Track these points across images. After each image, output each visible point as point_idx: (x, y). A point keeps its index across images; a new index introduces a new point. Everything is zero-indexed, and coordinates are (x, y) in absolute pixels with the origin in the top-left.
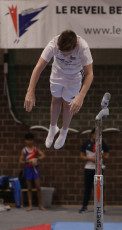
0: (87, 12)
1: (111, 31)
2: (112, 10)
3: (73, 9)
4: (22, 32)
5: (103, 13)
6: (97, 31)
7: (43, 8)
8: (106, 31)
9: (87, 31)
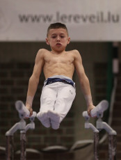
1: (55, 18)
6: (36, 19)
8: (48, 18)
9: (23, 19)
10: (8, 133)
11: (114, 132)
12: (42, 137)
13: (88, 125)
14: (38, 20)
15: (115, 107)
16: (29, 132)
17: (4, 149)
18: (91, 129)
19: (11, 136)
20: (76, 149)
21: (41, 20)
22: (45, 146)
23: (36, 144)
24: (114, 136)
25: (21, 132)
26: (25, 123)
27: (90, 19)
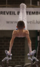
0: (8, 14)
2: (18, 13)
3: (2, 13)
5: (15, 14)
6: (12, 22)
9: (8, 22)
10: (2, 61)
11: (38, 60)
12: (14, 62)
13: (29, 58)
14: (13, 23)
15: (38, 52)
16: (9, 60)
17: (1, 66)
18: (30, 59)
19: (3, 62)
21: (14, 23)
22: (15, 65)
23: (12, 65)
24: (38, 62)
25: (7, 60)
26: (8, 57)
27: (30, 22)
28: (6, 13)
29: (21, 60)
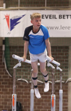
0: (47, 18)
1: (60, 28)
2: (60, 17)
4: (12, 28)
5: (55, 18)
6: (52, 28)
7: (23, 16)
8: (57, 28)
20: (68, 82)
28: (45, 17)
29: (64, 73)
